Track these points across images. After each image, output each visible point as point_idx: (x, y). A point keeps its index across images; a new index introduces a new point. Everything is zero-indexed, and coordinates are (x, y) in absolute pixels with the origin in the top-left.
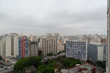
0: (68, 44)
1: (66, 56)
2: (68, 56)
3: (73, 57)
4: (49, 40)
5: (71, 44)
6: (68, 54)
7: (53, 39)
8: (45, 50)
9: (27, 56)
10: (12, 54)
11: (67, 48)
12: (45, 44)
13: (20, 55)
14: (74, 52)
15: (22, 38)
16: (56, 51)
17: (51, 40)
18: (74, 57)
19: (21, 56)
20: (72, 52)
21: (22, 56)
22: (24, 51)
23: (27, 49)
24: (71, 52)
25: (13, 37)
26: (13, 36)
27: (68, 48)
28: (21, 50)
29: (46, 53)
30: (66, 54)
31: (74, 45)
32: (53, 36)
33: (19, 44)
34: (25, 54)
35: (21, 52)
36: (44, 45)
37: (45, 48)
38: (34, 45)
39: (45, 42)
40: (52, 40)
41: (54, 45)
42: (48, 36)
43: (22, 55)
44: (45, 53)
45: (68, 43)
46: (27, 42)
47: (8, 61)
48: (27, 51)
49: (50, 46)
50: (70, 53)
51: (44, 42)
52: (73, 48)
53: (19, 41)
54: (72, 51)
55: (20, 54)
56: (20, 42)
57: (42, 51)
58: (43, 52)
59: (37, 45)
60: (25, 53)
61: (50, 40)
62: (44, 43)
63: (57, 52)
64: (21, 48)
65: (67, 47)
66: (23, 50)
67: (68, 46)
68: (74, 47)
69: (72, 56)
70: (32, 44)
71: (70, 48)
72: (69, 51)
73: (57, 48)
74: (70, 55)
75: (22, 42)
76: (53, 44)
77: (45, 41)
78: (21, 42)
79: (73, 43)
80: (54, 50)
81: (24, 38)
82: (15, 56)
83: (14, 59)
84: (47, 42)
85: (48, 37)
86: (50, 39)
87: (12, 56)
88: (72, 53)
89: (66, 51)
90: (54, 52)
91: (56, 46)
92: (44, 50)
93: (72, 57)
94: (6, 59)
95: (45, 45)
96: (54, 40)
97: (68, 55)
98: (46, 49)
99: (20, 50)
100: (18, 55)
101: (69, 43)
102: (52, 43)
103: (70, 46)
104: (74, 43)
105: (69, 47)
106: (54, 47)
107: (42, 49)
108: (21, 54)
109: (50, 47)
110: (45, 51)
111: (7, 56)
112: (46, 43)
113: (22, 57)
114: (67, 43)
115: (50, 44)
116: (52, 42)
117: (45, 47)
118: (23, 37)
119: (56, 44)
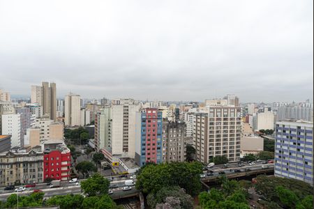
0: (285, 137)
1: (276, 172)
2: (283, 174)
3: (302, 179)
4: (215, 118)
5: (294, 136)
6: (283, 166)
7: (227, 116)
8: (203, 146)
9: (160, 157)
10: (124, 149)
11: (279, 147)
12: (203, 129)
13: (143, 154)
14: (306, 163)
15: (149, 112)
16: (237, 151)
17: (222, 117)
18: (306, 181)
19: (147, 156)
20: (299, 162)
21: (149, 156)
22: (151, 144)
23: (159, 139)
24: (294, 163)
25: (126, 108)
26: (126, 105)
27: (286, 148)
28: (146, 142)
29: (208, 155)
30: (277, 167)
31: (307, 140)
32: (227, 108)
33: (143, 126)
34: (153, 153)
35: (146, 147)
36: (201, 131)
37: (203, 142)
38: (178, 131)
39: (203, 125)
40: (225, 119)
41: (231, 135)
42: (214, 108)
43: (149, 154)
44: (203, 154)
45: (284, 131)
46: (159, 121)
47: (116, 164)
48: (159, 146)
49: (218, 136)
50: (291, 165)
51: (201, 123)
52: (306, 149)
53: (142, 119)
54: (298, 158)
55: (144, 151)
56: (144, 121)
57: (195, 147)
58: (198, 152)
59: (184, 131)
60: (154, 151)
61: (220, 119)
62: (201, 127)
64: (147, 138)
65: (279, 144)
66: (151, 142)
67: (286, 142)
68: (307, 146)
69: (297, 175)
70: (171, 127)
71: (291, 149)
72: (286, 159)
73: (241, 145)
74: (291, 171)
75: (149, 121)
76: (229, 129)
77: (203, 121)
78: (147, 121)
79: (302, 134)
80: (231, 147)
81: (154, 112)
82: (131, 154)
83: (129, 162)
84: (212, 124)
85: (212, 110)
86: (219, 117)
87: (124, 155)
88: (298, 167)
89: (277, 157)
90: (231, 156)
91: (237, 139)
92: (200, 147)
93: (298, 178)
94: (114, 160)
95: (203, 133)
96: (231, 119)
97: (283, 171)
98: (208, 143)
99: (144, 142)
100: (140, 154)
101: (287, 132)
102: (224, 127)
103: (292, 143)
105: (286, 145)
106: (231, 139)
107: (196, 142)
108: (146, 152)
109: (217, 140)
110: (203, 150)
111: (114, 152)
112: (209, 126)
113: (149, 159)
114: (279, 131)
115: (218, 132)
116: (225, 123)
117: (203, 137)
118: (152, 109)
119: (237, 131)
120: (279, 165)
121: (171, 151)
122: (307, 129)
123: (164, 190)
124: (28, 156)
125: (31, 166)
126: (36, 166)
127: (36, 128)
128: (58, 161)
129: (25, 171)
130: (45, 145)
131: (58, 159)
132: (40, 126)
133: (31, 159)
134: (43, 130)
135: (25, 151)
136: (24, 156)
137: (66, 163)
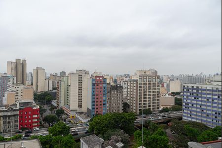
0: (189, 94)
1: (184, 118)
2: (189, 119)
3: (200, 122)
4: (143, 83)
5: (195, 93)
6: (188, 113)
7: (151, 81)
8: (135, 102)
9: (105, 110)
10: (79, 106)
11: (185, 101)
12: (135, 91)
13: (93, 109)
14: (203, 111)
15: (98, 78)
16: (158, 105)
17: (148, 82)
18: (203, 122)
19: (96, 110)
20: (198, 110)
21: (97, 110)
22: (99, 102)
23: (104, 98)
24: (194, 111)
25: (81, 77)
26: (81, 74)
27: (189, 101)
28: (96, 100)
29: (138, 109)
30: (184, 114)
31: (203, 96)
32: (151, 76)
33: (93, 88)
34: (101, 108)
35: (96, 103)
36: (133, 92)
37: (135, 99)
38: (117, 92)
39: (135, 88)
40: (149, 84)
41: (153, 95)
42: (142, 76)
43: (97, 108)
44: (135, 108)
45: (188, 90)
46: (104, 85)
47: (73, 117)
48: (104, 103)
49: (145, 95)
50: (193, 113)
51: (133, 86)
52: (202, 101)
53: (93, 83)
54: (197, 108)
55: (93, 107)
56: (93, 85)
57: (129, 103)
58: (132, 107)
59: (121, 92)
60: (101, 106)
61: (146, 84)
62: (133, 89)
63: (158, 108)
64: (96, 97)
65: (185, 99)
66: (99, 100)
67: (189, 98)
68: (203, 99)
69: (197, 119)
70: (113, 89)
71: (193, 102)
72: (190, 109)
73: (160, 101)
74: (193, 116)
75: (98, 85)
76: (152, 91)
77: (135, 85)
78: (96, 85)
79: (200, 91)
80: (153, 103)
81: (101, 78)
82: (84, 109)
83: (83, 115)
84: (140, 87)
85: (141, 77)
86: (145, 82)
87: (79, 110)
88: (197, 114)
89: (184, 107)
90: (153, 109)
91: (158, 97)
92: (133, 103)
93: (198, 121)
94: (71, 114)
95: (135, 94)
96: (153, 84)
97: (188, 117)
98: (138, 100)
99: (94, 100)
100: (91, 109)
101: (190, 91)
102: (149, 89)
103: (193, 98)
104: (203, 92)
106: (153, 98)
107: (130, 100)
108: (96, 107)
109: (144, 98)
110: (135, 105)
111: (71, 108)
112: (138, 88)
113: (97, 112)
114: (185, 90)
115: (144, 92)
116: (149, 87)
117: (135, 96)
119: (158, 92)
120: (185, 113)
121: (113, 106)
122: (203, 88)
123: (110, 131)
124: (7, 111)
125: (9, 119)
126: (13, 119)
127: (12, 91)
128: (30, 115)
129: (4, 123)
130: (20, 103)
131: (30, 113)
132: (15, 90)
133: (9, 114)
134: (17, 93)
135: (4, 108)
136: (4, 111)
137: (36, 116)
